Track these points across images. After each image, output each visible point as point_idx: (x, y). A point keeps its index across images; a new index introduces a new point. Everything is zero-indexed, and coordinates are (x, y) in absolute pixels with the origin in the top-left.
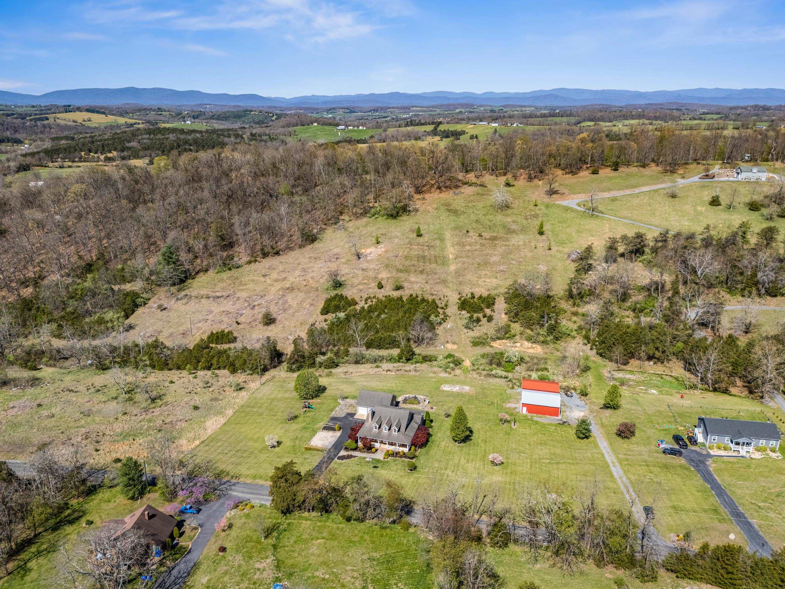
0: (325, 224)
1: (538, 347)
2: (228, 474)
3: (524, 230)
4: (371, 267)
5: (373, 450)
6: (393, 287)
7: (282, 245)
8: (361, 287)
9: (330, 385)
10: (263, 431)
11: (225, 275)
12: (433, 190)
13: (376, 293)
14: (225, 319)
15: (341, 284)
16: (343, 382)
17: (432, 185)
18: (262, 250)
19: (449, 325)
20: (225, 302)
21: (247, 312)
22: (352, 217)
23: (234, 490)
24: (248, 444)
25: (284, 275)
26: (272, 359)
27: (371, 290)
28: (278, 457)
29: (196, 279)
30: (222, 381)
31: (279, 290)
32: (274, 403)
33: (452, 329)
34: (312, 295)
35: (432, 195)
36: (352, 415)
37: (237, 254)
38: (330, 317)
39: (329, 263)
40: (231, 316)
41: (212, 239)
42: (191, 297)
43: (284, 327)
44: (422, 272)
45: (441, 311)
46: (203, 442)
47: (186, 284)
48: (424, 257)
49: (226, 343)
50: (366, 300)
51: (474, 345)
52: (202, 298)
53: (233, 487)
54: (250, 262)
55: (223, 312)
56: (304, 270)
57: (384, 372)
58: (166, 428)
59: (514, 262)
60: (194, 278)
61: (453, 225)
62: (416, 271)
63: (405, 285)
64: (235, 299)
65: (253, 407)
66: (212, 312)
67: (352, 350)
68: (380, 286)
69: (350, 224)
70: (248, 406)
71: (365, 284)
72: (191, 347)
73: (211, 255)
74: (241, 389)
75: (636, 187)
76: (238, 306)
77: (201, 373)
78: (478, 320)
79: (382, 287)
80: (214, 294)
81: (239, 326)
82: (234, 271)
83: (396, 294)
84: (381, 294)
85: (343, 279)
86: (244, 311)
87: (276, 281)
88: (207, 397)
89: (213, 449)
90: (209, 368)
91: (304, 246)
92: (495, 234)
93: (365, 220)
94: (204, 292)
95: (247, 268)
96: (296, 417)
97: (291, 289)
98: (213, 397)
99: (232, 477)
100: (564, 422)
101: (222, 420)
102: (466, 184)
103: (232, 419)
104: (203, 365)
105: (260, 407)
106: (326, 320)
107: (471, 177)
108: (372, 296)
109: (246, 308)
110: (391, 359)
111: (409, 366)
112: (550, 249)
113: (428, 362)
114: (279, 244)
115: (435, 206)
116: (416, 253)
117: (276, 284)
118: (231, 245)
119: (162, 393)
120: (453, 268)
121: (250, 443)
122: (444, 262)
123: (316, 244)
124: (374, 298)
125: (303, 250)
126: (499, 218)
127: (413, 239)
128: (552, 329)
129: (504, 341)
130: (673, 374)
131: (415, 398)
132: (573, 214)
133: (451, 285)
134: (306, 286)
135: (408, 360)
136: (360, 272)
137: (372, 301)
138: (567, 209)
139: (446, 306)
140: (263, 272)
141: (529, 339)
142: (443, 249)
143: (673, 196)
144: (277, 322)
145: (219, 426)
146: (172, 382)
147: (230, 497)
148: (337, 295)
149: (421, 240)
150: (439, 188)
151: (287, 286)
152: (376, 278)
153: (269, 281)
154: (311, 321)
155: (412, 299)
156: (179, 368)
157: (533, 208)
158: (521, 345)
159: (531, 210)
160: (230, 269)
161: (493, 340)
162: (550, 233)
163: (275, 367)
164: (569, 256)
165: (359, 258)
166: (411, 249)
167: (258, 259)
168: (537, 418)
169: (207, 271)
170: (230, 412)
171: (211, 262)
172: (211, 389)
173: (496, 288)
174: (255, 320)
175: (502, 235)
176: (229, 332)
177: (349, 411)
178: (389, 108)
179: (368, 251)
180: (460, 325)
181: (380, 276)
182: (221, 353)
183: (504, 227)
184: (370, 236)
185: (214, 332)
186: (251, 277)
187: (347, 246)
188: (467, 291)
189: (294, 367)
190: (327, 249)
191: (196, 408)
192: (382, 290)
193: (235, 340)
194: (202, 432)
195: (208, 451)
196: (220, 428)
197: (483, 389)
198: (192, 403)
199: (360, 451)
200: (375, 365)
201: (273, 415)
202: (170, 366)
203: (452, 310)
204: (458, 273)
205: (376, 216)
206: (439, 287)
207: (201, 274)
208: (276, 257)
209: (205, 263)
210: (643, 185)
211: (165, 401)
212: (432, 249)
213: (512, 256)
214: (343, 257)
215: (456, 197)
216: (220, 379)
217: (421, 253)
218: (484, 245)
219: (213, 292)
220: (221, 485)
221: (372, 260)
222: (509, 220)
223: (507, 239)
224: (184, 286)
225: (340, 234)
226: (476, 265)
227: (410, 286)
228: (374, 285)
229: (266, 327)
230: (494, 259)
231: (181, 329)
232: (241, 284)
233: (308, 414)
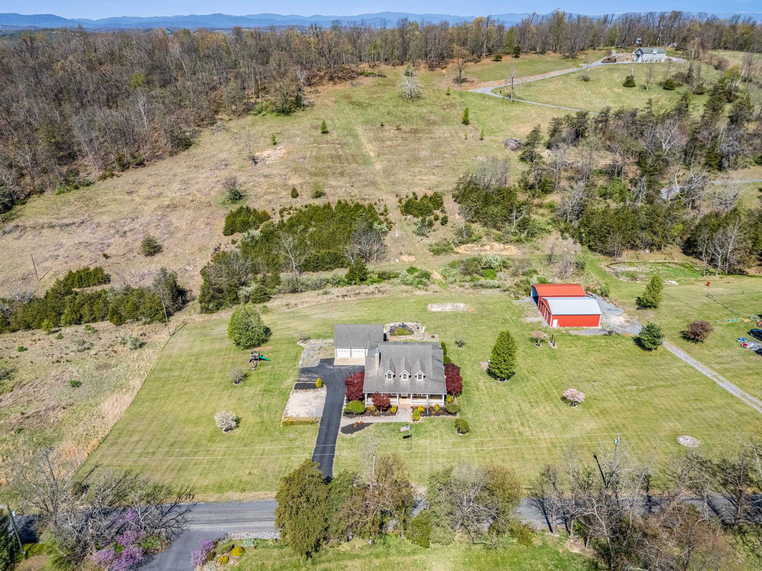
0: (199, 126)
1: (512, 247)
2: (170, 493)
3: (445, 120)
4: (275, 172)
5: (392, 410)
6: (310, 194)
7: (145, 152)
8: (269, 197)
9: (275, 324)
10: (202, 405)
11: (72, 196)
12: (325, 82)
13: (291, 203)
14: (86, 253)
15: (241, 196)
16: (288, 318)
17: (322, 78)
18: (119, 159)
19: (396, 233)
20: (80, 230)
21: (116, 240)
22: (232, 116)
23: (192, 521)
24: (185, 431)
25: (158, 191)
26: (174, 299)
27: (284, 201)
28: (245, 445)
29: (28, 205)
30: (106, 338)
31: (155, 209)
32: (203, 360)
33: (401, 238)
34: (204, 212)
35: (325, 87)
36: (330, 361)
37: (82, 168)
38: (239, 237)
39: (217, 172)
40: (93, 248)
41: (42, 147)
42: (25, 228)
43: (176, 256)
44: (342, 174)
45: (382, 218)
46: (104, 439)
47: (13, 211)
48: (339, 157)
49: (95, 285)
50: (281, 212)
51: (435, 254)
52: (43, 227)
53: (189, 516)
54: (104, 178)
55: (80, 243)
56: (184, 182)
57: (340, 299)
58: (31, 425)
59: (447, 156)
60: (24, 203)
61: (361, 119)
62: (334, 174)
63: (327, 190)
64: (94, 226)
65: (171, 370)
66: (62, 246)
67: (284, 276)
68: (295, 194)
69: (232, 124)
70: (164, 370)
71: (273, 193)
72: (41, 295)
73: (45, 171)
74: (142, 345)
75: (545, 72)
76: (100, 234)
77: (68, 330)
78: (431, 224)
79: (298, 195)
80: (60, 222)
81: (109, 260)
82: (82, 190)
83: (319, 202)
84: (299, 203)
85: (242, 189)
86: (112, 241)
87: (149, 198)
88: (89, 365)
89: (126, 450)
90: (78, 322)
91: (176, 153)
92: (415, 127)
93: (249, 118)
94: (44, 220)
95: (102, 184)
96: (246, 376)
97: (173, 207)
98: (98, 362)
99: (180, 496)
100: (610, 333)
101: (128, 398)
102: (361, 74)
103: (143, 392)
104: (69, 318)
105: (183, 368)
106: (234, 242)
107: (364, 66)
108: (287, 207)
109: (113, 236)
110: (338, 283)
111: (366, 288)
112: (482, 139)
113: (387, 281)
114: (141, 152)
115: (333, 99)
116: (328, 152)
117: (149, 202)
118: (72, 157)
119: (9, 368)
120: (378, 167)
121: (188, 429)
122: (366, 161)
123: (193, 150)
124: (290, 209)
125: (176, 158)
126: (412, 108)
127: (318, 136)
128: (524, 225)
129: (469, 245)
130: (675, 261)
131: (404, 326)
132: (492, 102)
133: (383, 187)
134: (192, 201)
135: (362, 280)
136: (262, 180)
137: (289, 214)
138: (483, 97)
139: (386, 211)
140: (127, 188)
141: (499, 239)
142: (359, 146)
143: (586, 80)
144: (164, 249)
145: (125, 408)
146: (22, 349)
147: (191, 535)
148: (241, 208)
149: (326, 137)
150: (331, 79)
151: (167, 203)
152: (285, 185)
153: (137, 199)
154: (213, 244)
155: (342, 206)
156: (28, 327)
157: (447, 97)
158: (492, 248)
159: (445, 100)
160: (77, 188)
161: (456, 245)
162: (475, 122)
163: (179, 309)
164: (506, 145)
165: (256, 163)
166: (320, 149)
167: (116, 172)
168: (574, 331)
169: (42, 192)
170: (137, 383)
171: (46, 180)
172: (92, 352)
173: (437, 186)
174: (131, 251)
175: (423, 127)
176: (96, 269)
177: (323, 356)
178: (216, 29)
179: (265, 154)
180: (410, 232)
181: (290, 182)
182: (92, 299)
183: (422, 118)
184: (262, 136)
185: (74, 271)
186: (111, 196)
187: (235, 149)
188: (406, 192)
189: (211, 305)
190: (208, 155)
191: (76, 384)
192: (298, 199)
193: (107, 280)
194: (98, 422)
195: (118, 454)
196: (128, 411)
197: (482, 303)
198: (67, 377)
199: (372, 413)
200: (321, 291)
201: (208, 378)
202: (14, 325)
203: (395, 215)
204: (387, 173)
205: (264, 113)
206: (369, 190)
207: (35, 197)
208: (140, 168)
209: (37, 182)
210: (552, 70)
211: (17, 379)
212: (346, 147)
213: (443, 149)
214: (234, 163)
215: (354, 88)
216: (101, 335)
217: (333, 152)
218: (406, 139)
219: (58, 219)
220: (163, 514)
221: (272, 165)
222: (425, 111)
223: (430, 132)
224: (11, 215)
225: (220, 136)
226: (405, 162)
227: (332, 192)
228: (285, 193)
229: (149, 258)
230: (423, 154)
231: (20, 272)
232: (97, 205)
233: (262, 369)
